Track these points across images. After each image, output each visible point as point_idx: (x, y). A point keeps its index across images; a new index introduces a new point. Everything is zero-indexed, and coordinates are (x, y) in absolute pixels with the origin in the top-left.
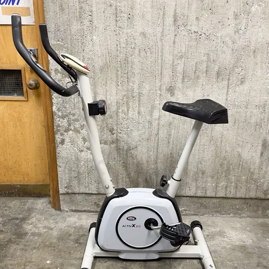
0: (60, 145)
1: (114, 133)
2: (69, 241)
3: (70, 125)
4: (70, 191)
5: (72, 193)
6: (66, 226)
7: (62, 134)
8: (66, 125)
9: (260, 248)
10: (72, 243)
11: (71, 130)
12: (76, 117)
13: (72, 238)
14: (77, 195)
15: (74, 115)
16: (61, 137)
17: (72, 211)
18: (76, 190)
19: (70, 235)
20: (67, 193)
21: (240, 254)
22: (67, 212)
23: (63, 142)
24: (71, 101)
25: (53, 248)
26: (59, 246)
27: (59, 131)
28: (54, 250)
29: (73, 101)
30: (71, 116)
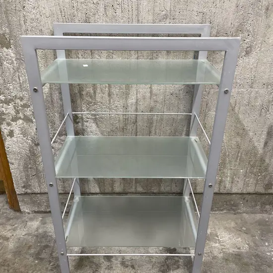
0: (8, 138)
1: (79, 122)
2: (28, 256)
3: (17, 112)
4: (29, 191)
5: (32, 194)
6: (25, 235)
7: (9, 124)
8: (13, 112)
9: (257, 256)
10: (31, 259)
11: (20, 118)
12: (25, 102)
13: (32, 251)
14: (39, 195)
15: (21, 99)
16: (9, 128)
17: (35, 212)
18: (37, 190)
19: (30, 248)
20: (26, 194)
21: (234, 265)
22: (29, 213)
23: (11, 134)
24: (15, 80)
25: (6, 268)
26: (14, 264)
27: (4, 119)
28: (8, 271)
29: (18, 80)
30: (18, 101)
